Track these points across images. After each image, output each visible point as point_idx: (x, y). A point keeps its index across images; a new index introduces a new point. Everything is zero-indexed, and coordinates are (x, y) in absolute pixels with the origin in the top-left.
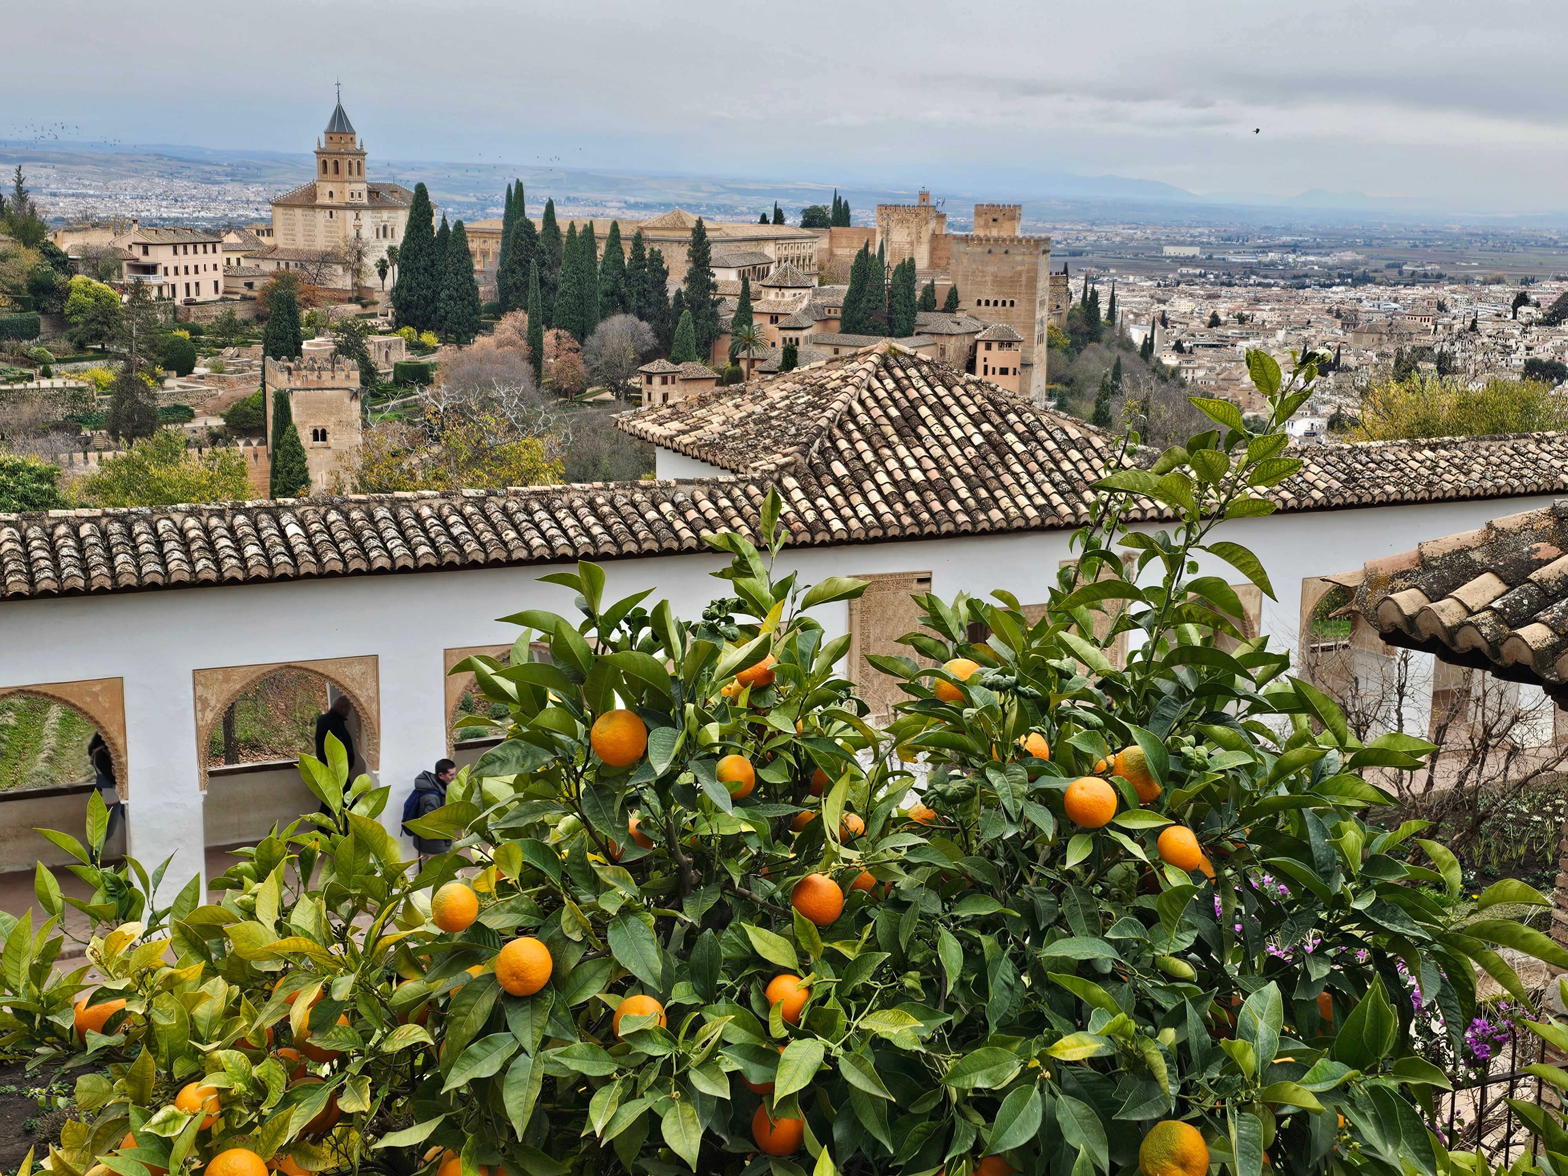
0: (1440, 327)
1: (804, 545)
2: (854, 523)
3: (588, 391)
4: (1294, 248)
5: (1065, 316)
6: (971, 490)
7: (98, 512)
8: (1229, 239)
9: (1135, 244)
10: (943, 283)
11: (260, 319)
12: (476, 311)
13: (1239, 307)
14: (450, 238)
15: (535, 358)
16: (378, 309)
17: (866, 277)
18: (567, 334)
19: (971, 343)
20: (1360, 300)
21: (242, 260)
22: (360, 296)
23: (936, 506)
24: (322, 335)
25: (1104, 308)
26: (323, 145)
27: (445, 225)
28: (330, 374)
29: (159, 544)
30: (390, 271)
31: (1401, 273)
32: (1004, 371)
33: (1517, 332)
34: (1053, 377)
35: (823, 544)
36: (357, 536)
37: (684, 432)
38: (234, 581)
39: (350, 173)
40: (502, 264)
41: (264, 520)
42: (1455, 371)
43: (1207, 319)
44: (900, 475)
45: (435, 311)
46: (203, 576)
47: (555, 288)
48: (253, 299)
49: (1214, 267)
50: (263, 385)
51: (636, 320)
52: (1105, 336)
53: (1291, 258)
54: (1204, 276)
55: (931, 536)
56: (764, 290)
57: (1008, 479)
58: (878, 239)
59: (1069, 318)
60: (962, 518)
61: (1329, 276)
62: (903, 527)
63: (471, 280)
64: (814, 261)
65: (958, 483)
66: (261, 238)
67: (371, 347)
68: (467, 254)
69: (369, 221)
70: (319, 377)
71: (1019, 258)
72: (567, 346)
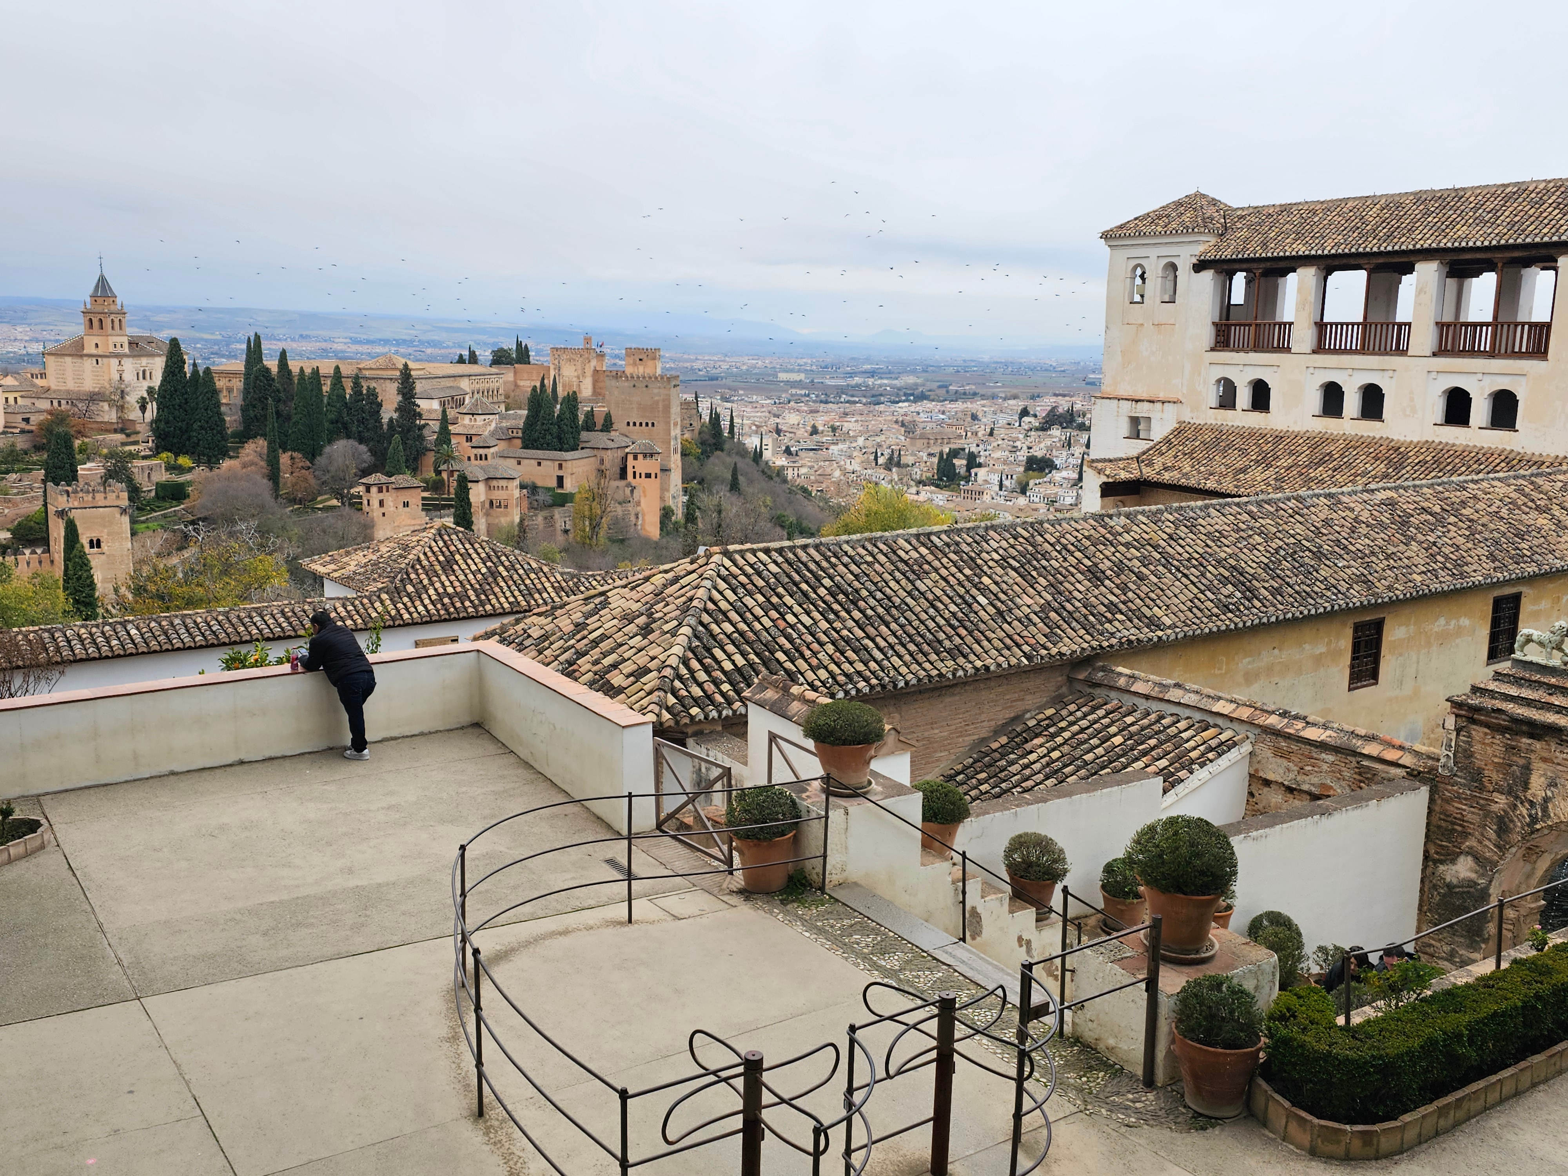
0: (969, 434)
1: (390, 627)
2: (415, 615)
3: (319, 499)
4: (872, 374)
5: (696, 432)
6: (477, 596)
7: (37, 628)
8: (826, 367)
9: (756, 371)
10: (600, 410)
11: (38, 448)
12: (224, 438)
13: (832, 420)
14: (201, 381)
15: (274, 475)
16: (140, 438)
17: (539, 405)
18: (300, 456)
19: (623, 455)
20: (918, 413)
21: (19, 399)
22: (124, 427)
23: (458, 605)
24: (93, 461)
25: (725, 424)
26: (89, 306)
27: (195, 372)
28: (103, 495)
29: (69, 642)
30: (149, 406)
31: (948, 392)
32: (648, 476)
33: (1021, 436)
34: (686, 479)
35: (399, 625)
36: (166, 633)
37: (335, 571)
38: (107, 657)
39: (113, 328)
40: (244, 400)
41: (119, 628)
42: (980, 465)
43: (809, 429)
44: (441, 590)
45: (189, 439)
46: (92, 656)
47: (288, 418)
48: (29, 432)
49: (816, 389)
50: (45, 505)
51: (356, 444)
52: (727, 446)
53: (870, 381)
54: (808, 395)
55: (455, 619)
56: (460, 416)
57: (497, 590)
58: (552, 373)
59: (700, 433)
60: (470, 610)
61: (898, 395)
62: (440, 616)
63: (219, 414)
64: (501, 392)
65: (471, 593)
66: (35, 380)
67: (135, 470)
68: (215, 392)
69: (130, 367)
70: (94, 498)
71: (656, 391)
72: (300, 465)
